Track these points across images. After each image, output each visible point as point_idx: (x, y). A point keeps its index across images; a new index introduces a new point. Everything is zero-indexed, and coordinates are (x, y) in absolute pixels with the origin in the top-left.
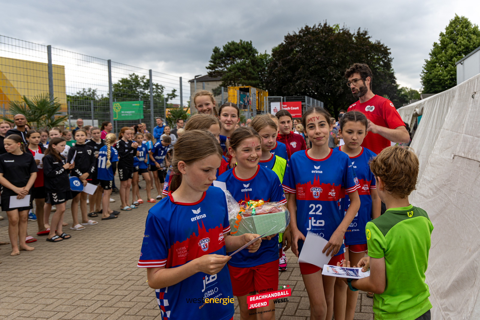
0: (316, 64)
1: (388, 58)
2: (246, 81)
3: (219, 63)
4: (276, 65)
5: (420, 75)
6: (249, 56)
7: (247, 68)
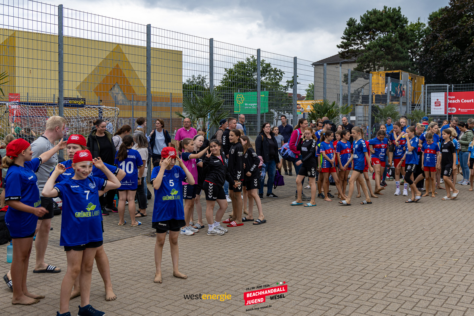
3: (354, 40)
6: (395, 29)
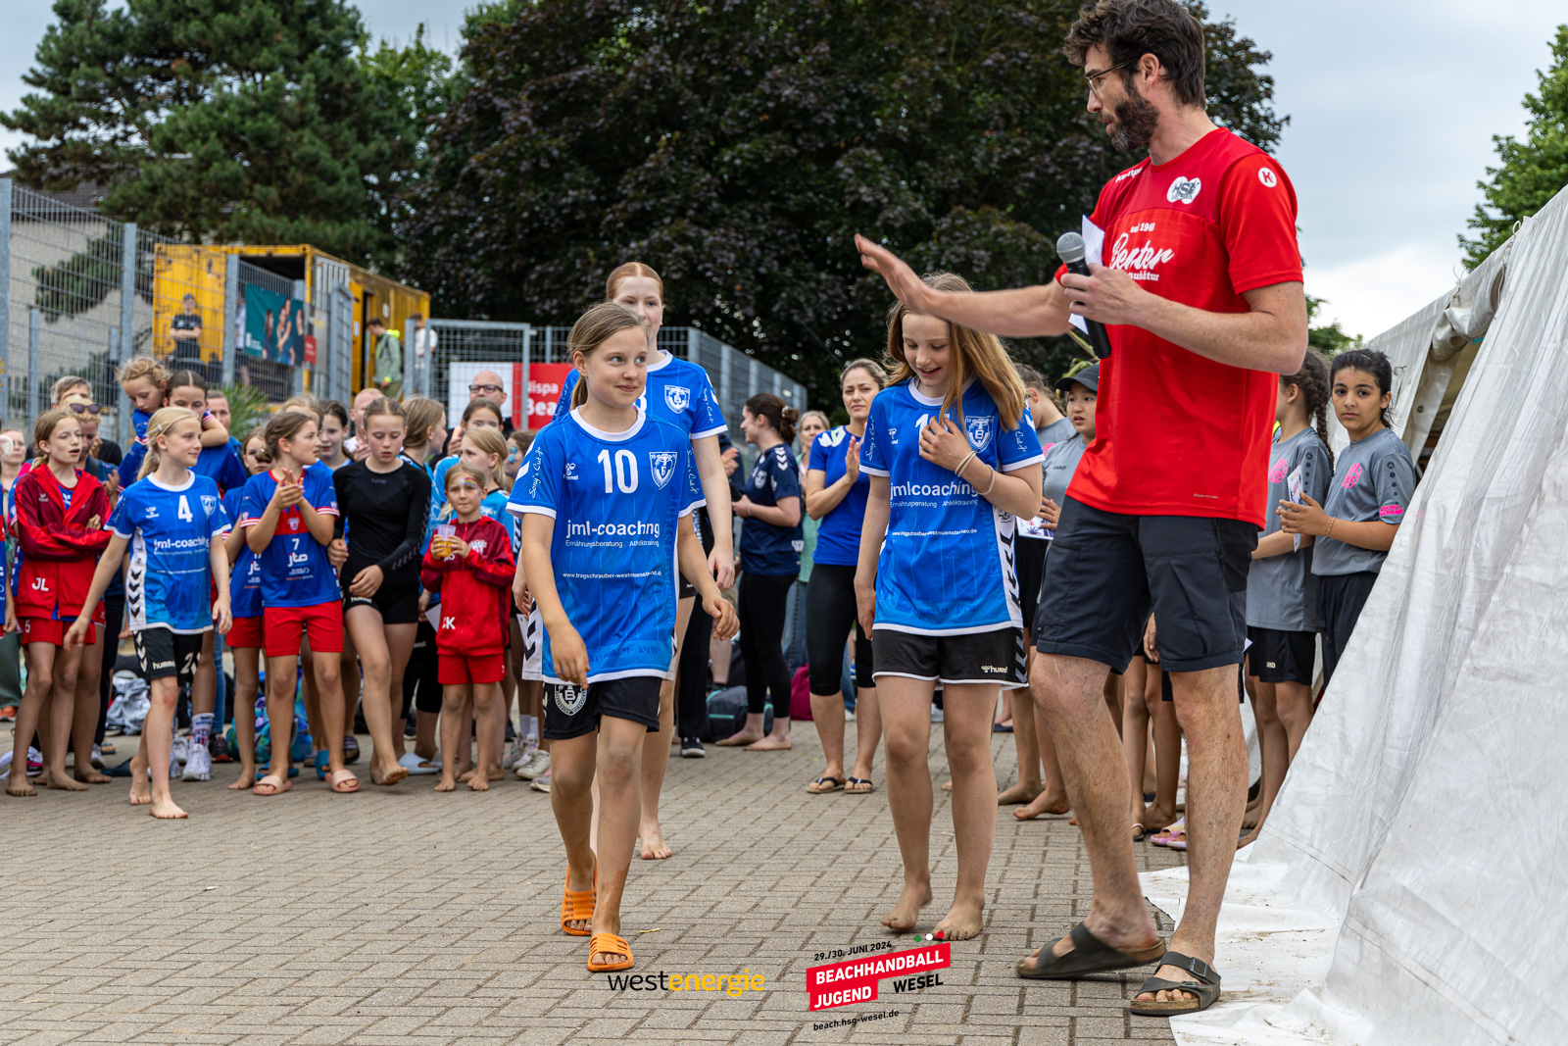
0: (763, 129)
1: (1252, 113)
2: (281, 223)
3: (92, 96)
4: (487, 120)
5: (1462, 240)
6: (303, 58)
7: (291, 136)
